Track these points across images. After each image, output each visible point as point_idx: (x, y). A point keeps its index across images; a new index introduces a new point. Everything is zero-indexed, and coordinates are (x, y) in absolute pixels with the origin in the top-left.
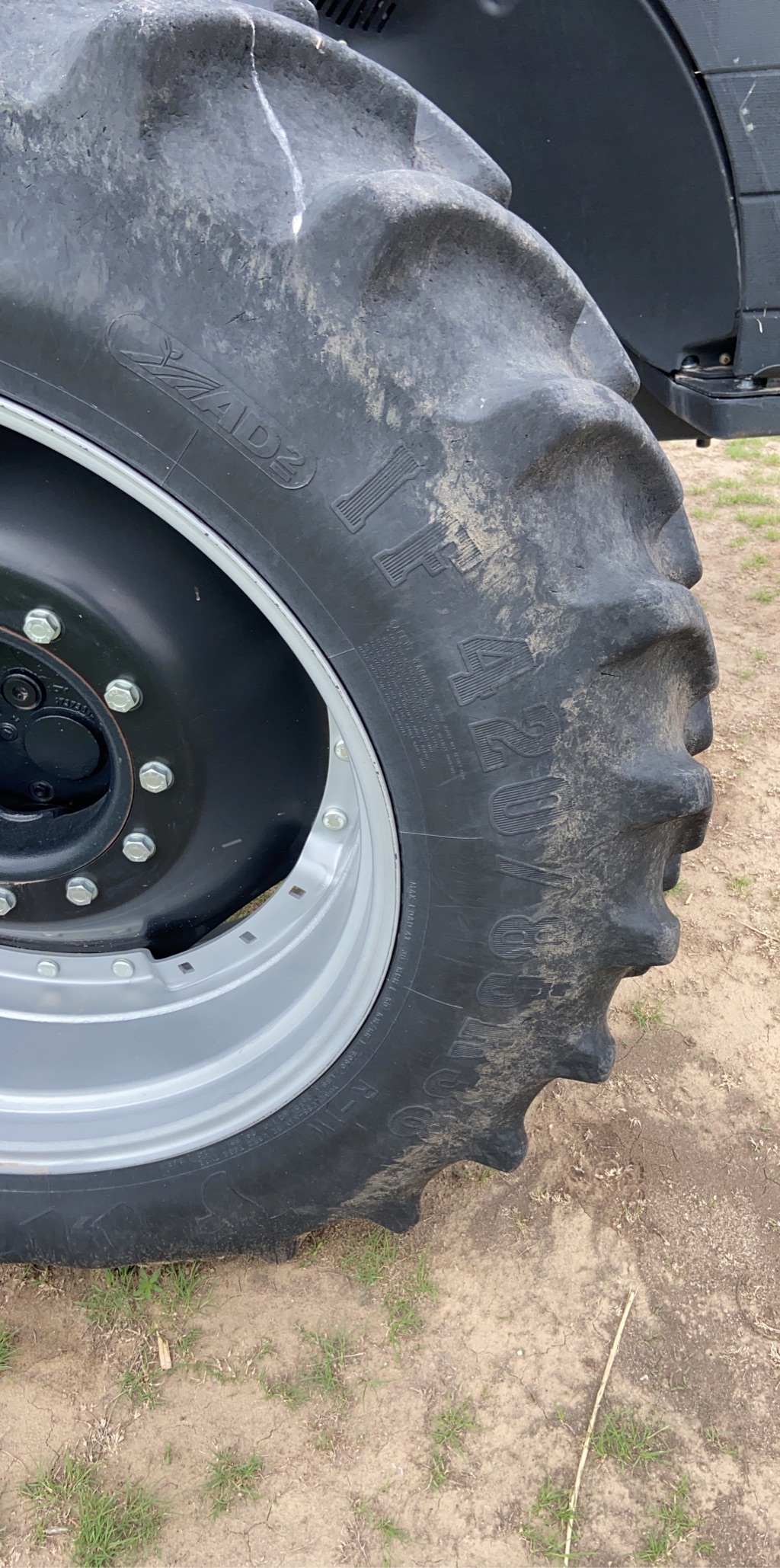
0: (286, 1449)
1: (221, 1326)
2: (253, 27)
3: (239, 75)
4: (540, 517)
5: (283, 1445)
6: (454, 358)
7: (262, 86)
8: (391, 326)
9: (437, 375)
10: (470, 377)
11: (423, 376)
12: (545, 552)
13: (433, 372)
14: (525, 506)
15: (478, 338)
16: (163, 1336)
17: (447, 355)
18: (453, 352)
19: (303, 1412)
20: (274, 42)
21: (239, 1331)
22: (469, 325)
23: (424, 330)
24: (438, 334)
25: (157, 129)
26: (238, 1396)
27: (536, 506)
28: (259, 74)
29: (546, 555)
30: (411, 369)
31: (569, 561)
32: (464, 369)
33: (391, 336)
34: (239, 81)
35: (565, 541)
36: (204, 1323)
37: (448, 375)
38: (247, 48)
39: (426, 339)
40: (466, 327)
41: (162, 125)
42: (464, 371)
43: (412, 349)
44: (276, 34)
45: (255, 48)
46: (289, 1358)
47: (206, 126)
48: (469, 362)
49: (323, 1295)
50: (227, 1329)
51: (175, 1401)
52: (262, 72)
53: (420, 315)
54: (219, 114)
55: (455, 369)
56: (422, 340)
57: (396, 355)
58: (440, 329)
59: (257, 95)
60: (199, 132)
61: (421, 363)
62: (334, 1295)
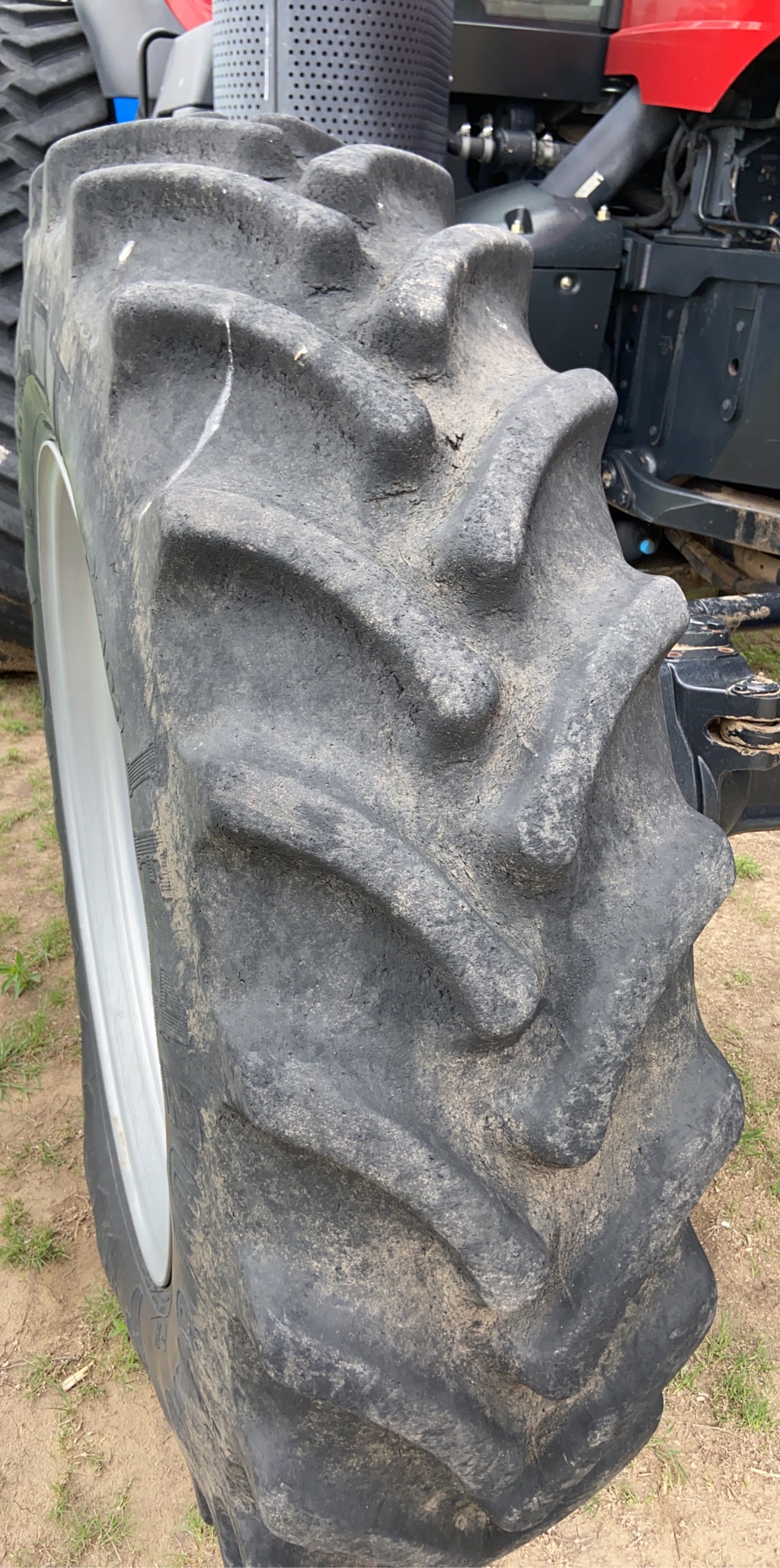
0: (12, 1531)
1: (116, 1413)
2: (228, 326)
3: (213, 365)
4: (219, 897)
5: (17, 1525)
6: (210, 690)
7: (233, 382)
8: (174, 630)
9: (187, 696)
10: (212, 715)
11: (176, 689)
12: (212, 936)
13: (186, 692)
14: (208, 874)
15: (249, 685)
16: (91, 1369)
17: (206, 685)
18: (212, 685)
19: (51, 1528)
20: (251, 344)
21: (115, 1431)
22: (250, 670)
23: (199, 650)
24: (209, 661)
25: (123, 393)
26: (53, 1461)
27: (218, 882)
28: (236, 370)
29: (212, 940)
30: (170, 677)
31: (234, 967)
32: (212, 705)
33: (170, 639)
34: (210, 371)
35: (238, 942)
36: (114, 1398)
37: (196, 703)
38: (224, 345)
39: (196, 658)
40: (245, 669)
41: (127, 390)
42: (210, 708)
43: (179, 660)
44: (254, 337)
45: (232, 345)
46: (101, 1489)
47: (156, 402)
48: (220, 703)
49: (171, 1490)
50: (114, 1421)
51: (38, 1411)
52: (239, 368)
53: (202, 634)
54: (172, 394)
55: (203, 701)
56: (192, 658)
57: (165, 658)
58: (214, 657)
59: (221, 389)
60: (148, 404)
61: (180, 678)
62: (174, 1501)
